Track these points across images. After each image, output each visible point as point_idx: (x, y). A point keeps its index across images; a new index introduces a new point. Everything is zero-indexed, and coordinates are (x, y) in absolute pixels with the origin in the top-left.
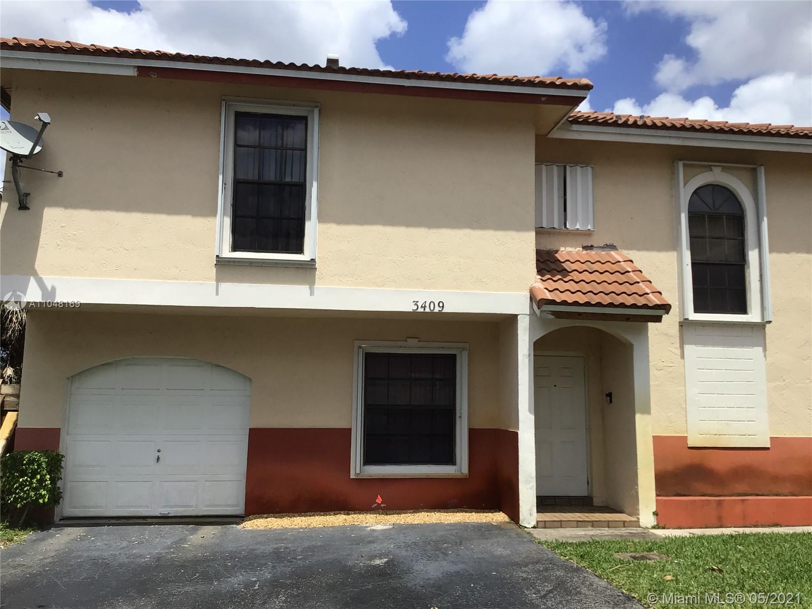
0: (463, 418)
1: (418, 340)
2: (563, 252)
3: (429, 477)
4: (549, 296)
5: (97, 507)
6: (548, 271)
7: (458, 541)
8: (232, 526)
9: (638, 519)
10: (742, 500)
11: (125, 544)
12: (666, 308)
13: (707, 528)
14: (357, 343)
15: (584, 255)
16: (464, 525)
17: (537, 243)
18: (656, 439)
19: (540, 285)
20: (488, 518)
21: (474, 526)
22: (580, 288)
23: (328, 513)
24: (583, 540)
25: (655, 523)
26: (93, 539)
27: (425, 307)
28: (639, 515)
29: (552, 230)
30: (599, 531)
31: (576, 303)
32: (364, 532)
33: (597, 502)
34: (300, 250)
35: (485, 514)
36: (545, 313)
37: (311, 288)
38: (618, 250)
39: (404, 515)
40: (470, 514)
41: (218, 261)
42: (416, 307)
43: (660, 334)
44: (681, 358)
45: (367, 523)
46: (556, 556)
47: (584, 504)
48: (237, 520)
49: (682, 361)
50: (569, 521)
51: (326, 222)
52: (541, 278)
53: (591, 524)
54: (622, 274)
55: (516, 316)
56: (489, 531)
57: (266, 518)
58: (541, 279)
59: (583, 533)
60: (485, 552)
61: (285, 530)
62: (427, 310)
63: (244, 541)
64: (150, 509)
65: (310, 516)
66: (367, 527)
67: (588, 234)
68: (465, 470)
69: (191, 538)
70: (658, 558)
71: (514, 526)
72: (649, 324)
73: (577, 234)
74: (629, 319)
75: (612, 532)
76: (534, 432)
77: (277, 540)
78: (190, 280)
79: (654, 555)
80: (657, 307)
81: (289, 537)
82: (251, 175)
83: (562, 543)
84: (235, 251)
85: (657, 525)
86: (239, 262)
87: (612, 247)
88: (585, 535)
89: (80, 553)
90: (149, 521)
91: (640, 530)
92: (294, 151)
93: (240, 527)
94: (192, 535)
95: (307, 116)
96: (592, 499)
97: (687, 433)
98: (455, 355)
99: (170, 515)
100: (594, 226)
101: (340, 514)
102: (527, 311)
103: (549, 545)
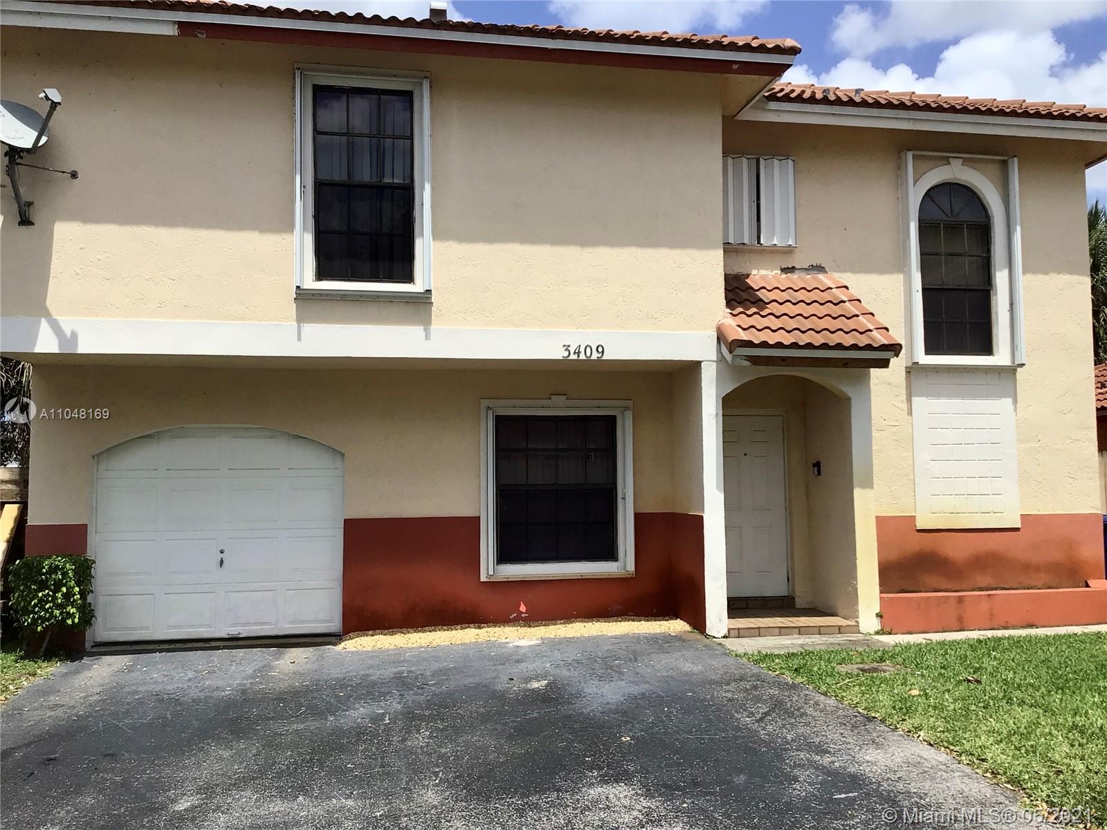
0: (627, 499)
1: (565, 397)
2: (757, 277)
3: (584, 577)
4: (744, 336)
5: (141, 628)
6: (739, 303)
7: (632, 656)
8: (327, 647)
9: (857, 622)
10: (989, 595)
11: (191, 674)
12: (895, 349)
13: (945, 632)
14: (485, 403)
15: (784, 280)
16: (634, 637)
17: (725, 266)
18: (881, 521)
19: (730, 322)
20: (663, 628)
21: (647, 638)
22: (783, 324)
23: (453, 627)
24: (791, 651)
25: (880, 628)
26: (145, 669)
27: (579, 352)
28: (858, 618)
29: (742, 246)
30: (808, 640)
31: (779, 345)
32: (505, 650)
33: (799, 603)
34: (408, 277)
35: (658, 622)
36: (738, 360)
37: (425, 330)
38: (827, 273)
39: (553, 626)
40: (638, 623)
41: (299, 294)
42: (567, 354)
43: (881, 384)
44: (908, 414)
45: (506, 638)
46: (762, 671)
47: (783, 605)
48: (333, 640)
49: (910, 417)
50: (769, 627)
51: (442, 240)
52: (730, 311)
53: (797, 630)
54: (835, 304)
55: (699, 363)
56: (667, 643)
57: (372, 636)
58: (731, 313)
59: (789, 642)
60: (670, 669)
61: (400, 651)
62: (582, 357)
63: (351, 666)
64: (213, 629)
65: (430, 631)
66: (507, 643)
67: (788, 251)
68: (631, 567)
69: (278, 664)
70: (893, 669)
71: (699, 636)
72: (871, 369)
73: (774, 251)
74: (847, 364)
75: (826, 640)
76: (724, 515)
77: (394, 663)
78: (261, 320)
79: (888, 666)
80: (884, 348)
81: (408, 658)
82: (338, 174)
83: (766, 655)
84: (321, 280)
85: (882, 630)
86: (327, 295)
87: (820, 269)
88: (792, 644)
89: (134, 688)
90: (213, 644)
91: (860, 637)
92: (396, 140)
93: (339, 648)
94: (277, 660)
95: (412, 91)
96: (794, 599)
97: (915, 512)
98: (615, 417)
99: (241, 636)
100: (796, 242)
101: (469, 627)
102: (713, 355)
103: (749, 658)
